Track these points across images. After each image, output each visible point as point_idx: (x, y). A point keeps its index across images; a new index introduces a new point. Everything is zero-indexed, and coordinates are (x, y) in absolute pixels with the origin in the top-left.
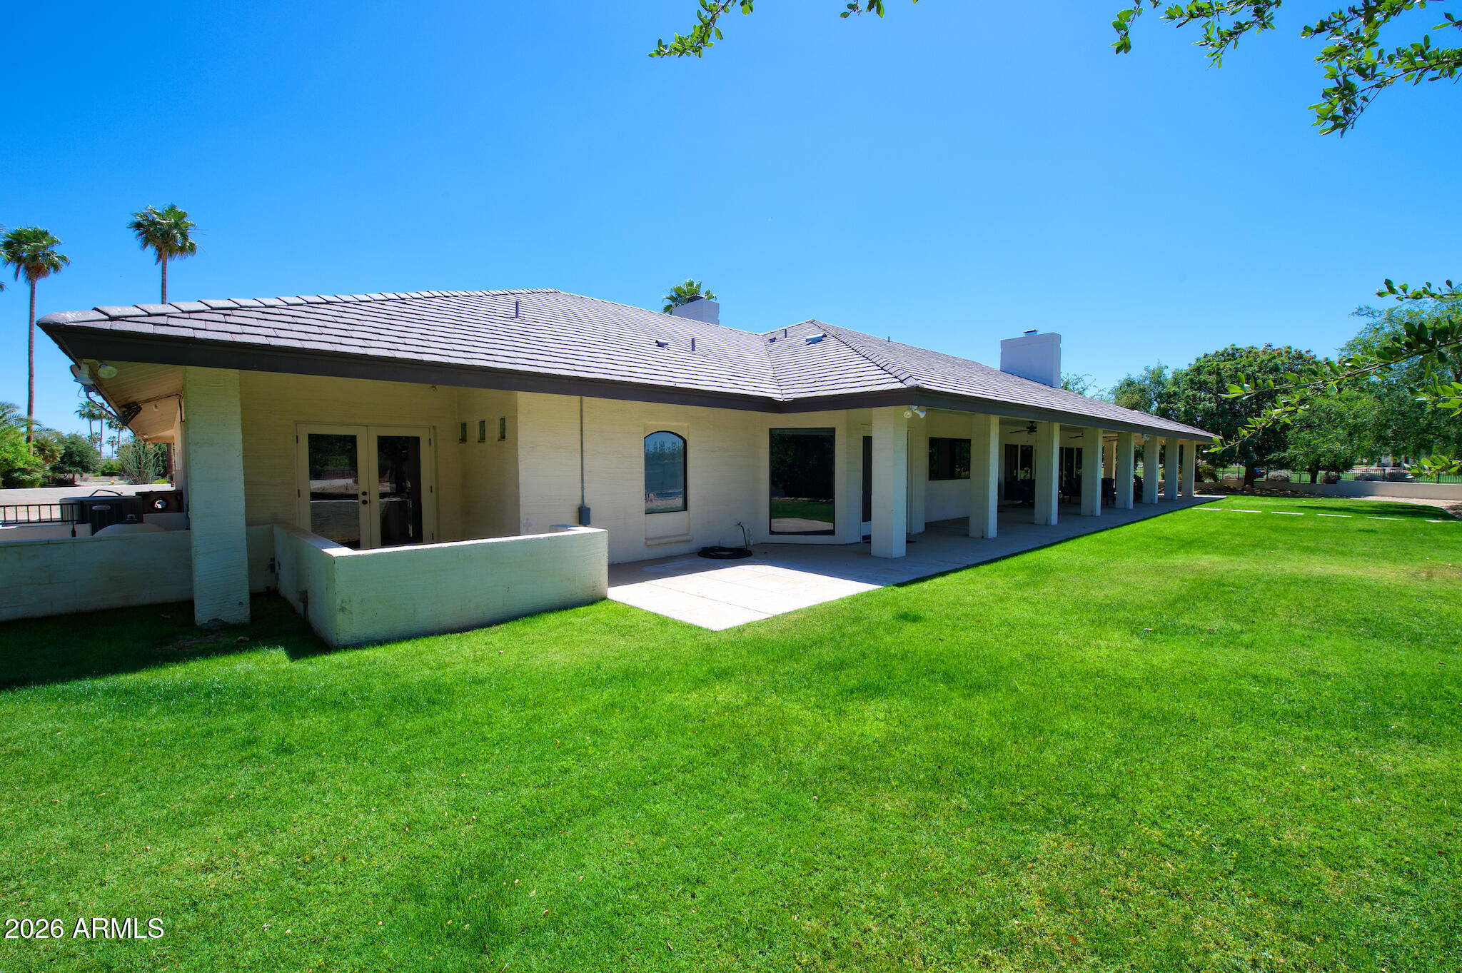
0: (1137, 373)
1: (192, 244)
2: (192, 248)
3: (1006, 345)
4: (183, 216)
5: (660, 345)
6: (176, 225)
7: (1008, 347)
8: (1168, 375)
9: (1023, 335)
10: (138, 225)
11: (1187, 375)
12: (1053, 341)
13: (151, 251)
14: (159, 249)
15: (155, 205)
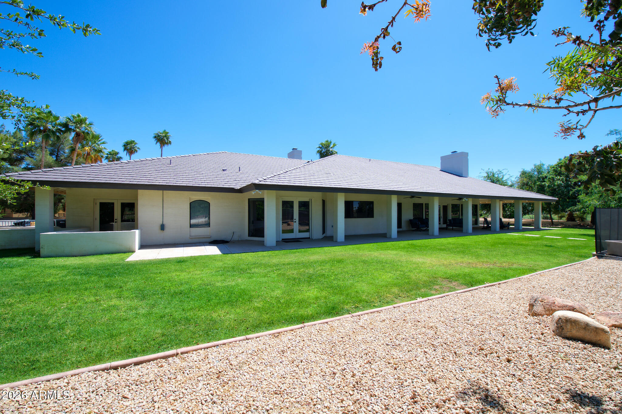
0: (529, 168)
1: (170, 141)
2: (170, 143)
3: (443, 158)
4: (168, 133)
5: (224, 170)
6: (165, 136)
7: (444, 159)
8: (545, 167)
9: (451, 153)
10: (155, 137)
11: (553, 168)
12: (464, 156)
13: (159, 144)
14: (161, 144)
15: (159, 130)
